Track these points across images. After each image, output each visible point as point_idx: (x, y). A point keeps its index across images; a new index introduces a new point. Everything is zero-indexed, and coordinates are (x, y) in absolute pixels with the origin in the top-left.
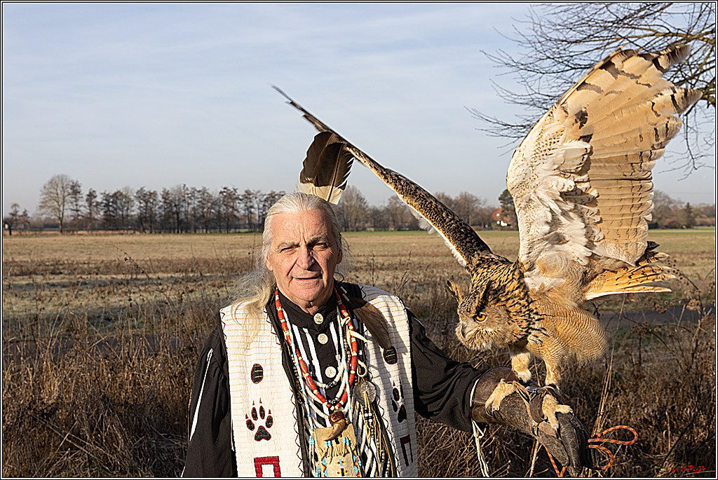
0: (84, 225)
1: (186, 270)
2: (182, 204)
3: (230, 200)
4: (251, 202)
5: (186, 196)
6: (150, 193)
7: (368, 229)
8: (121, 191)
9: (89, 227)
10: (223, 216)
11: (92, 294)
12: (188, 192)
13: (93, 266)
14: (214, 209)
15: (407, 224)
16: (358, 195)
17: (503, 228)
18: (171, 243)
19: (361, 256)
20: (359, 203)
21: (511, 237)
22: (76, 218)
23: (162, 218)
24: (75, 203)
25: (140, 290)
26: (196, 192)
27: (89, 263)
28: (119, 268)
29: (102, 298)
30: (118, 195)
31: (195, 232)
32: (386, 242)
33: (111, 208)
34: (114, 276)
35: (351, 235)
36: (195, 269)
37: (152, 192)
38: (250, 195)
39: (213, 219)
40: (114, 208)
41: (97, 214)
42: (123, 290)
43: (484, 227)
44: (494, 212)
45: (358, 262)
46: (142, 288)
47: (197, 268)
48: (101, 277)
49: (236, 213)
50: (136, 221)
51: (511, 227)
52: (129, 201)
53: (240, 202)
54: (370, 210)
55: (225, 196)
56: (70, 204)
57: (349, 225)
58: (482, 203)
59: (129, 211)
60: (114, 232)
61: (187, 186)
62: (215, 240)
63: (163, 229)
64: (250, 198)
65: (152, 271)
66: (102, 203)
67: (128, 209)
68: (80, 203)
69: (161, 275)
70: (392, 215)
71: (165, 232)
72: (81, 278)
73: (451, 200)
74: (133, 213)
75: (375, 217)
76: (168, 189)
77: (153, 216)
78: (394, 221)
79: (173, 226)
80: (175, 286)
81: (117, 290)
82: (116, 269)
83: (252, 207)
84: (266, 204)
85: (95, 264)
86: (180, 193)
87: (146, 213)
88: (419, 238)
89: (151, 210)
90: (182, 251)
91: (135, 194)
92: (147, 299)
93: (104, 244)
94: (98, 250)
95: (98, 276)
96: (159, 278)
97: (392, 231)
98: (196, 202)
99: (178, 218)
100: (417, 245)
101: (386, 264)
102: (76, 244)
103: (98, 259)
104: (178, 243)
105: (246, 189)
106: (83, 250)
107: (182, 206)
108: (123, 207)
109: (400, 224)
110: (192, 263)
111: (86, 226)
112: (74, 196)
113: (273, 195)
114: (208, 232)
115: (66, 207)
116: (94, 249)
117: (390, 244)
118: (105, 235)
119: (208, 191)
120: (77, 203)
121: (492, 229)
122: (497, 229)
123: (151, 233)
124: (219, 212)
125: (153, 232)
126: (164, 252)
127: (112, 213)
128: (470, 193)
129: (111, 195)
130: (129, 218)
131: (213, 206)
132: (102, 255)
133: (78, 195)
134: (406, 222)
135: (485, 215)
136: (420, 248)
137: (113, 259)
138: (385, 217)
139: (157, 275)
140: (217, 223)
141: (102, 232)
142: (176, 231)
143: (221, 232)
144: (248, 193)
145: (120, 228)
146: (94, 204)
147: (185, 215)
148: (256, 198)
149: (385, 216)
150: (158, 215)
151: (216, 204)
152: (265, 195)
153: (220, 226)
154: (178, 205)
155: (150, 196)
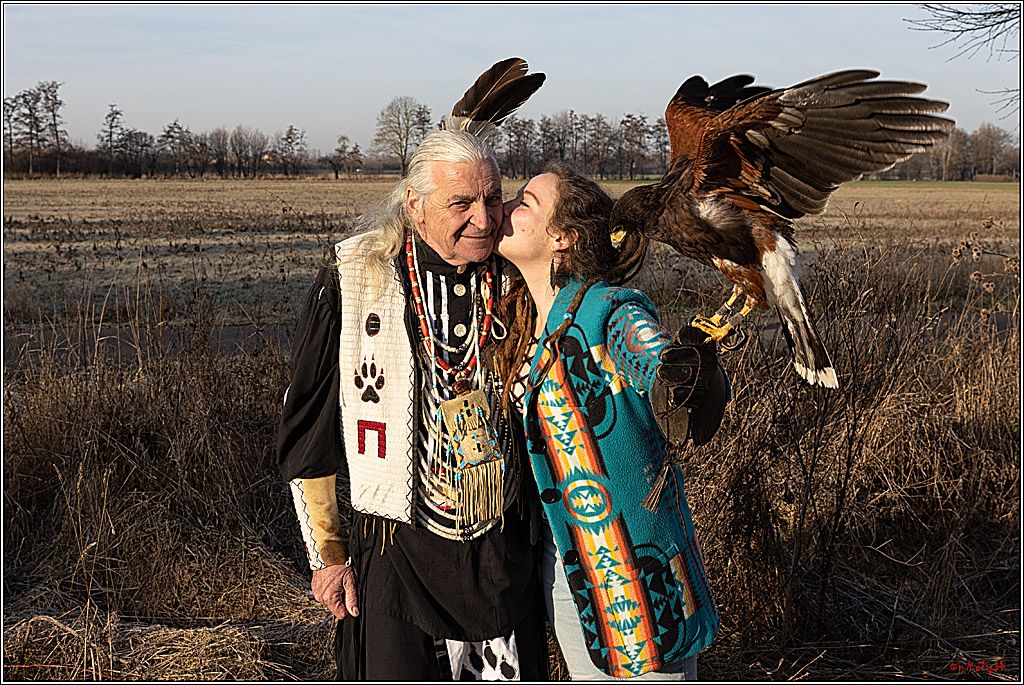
2: (567, 138)
3: (635, 133)
5: (574, 127)
6: (524, 122)
10: (626, 156)
12: (577, 121)
14: (612, 145)
23: (540, 156)
26: (587, 121)
37: (527, 120)
39: (611, 160)
49: (642, 151)
50: (504, 162)
53: (650, 135)
55: (629, 127)
56: (416, 137)
61: (575, 113)
74: (499, 150)
76: (549, 117)
77: (528, 154)
86: (566, 123)
87: (517, 151)
88: (910, 192)
89: (525, 147)
97: (873, 180)
98: (587, 136)
99: (562, 156)
107: (568, 141)
112: (421, 126)
115: (410, 141)
119: (605, 120)
124: (620, 150)
131: (612, 142)
133: (427, 125)
140: (616, 166)
147: (572, 153)
150: (535, 153)
151: (616, 139)
153: (621, 170)
154: (563, 139)
155: (524, 126)
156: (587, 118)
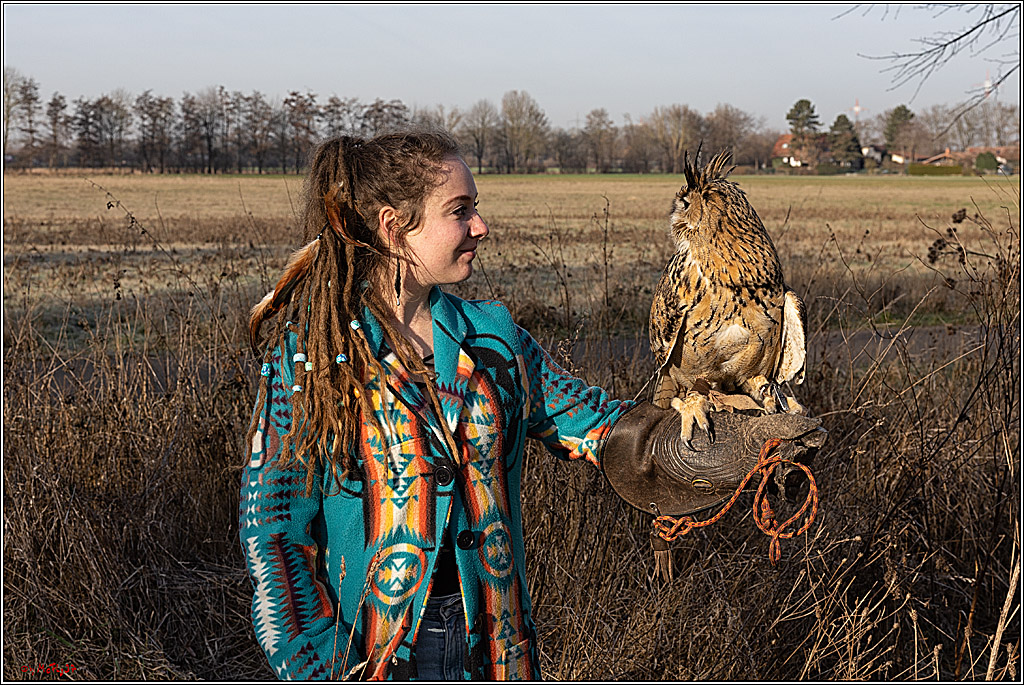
0: (44, 158)
1: (224, 238)
2: (216, 121)
3: (302, 115)
4: (340, 118)
5: (225, 107)
6: (160, 101)
7: (549, 170)
8: (110, 97)
9: (51, 161)
10: (290, 143)
11: (54, 279)
12: (229, 100)
13: (58, 229)
14: (273, 130)
15: (619, 162)
16: (532, 108)
17: (793, 171)
18: (198, 191)
19: (539, 216)
20: (534, 123)
21: (810, 187)
22: (29, 145)
23: (181, 145)
24: (27, 118)
25: (141, 273)
26: (241, 100)
27: (50, 224)
28: (104, 232)
29: (71, 285)
30: (104, 103)
31: (240, 171)
32: (583, 192)
33: (90, 127)
34: (94, 247)
35: (520, 180)
36: (239, 237)
37: (164, 99)
38: (338, 106)
39: (273, 149)
40: (96, 127)
41: (67, 138)
42: (109, 271)
43: (760, 167)
44: (776, 141)
45: (535, 227)
46: (145, 270)
47: (243, 235)
48: (70, 249)
49: (312, 138)
50: (136, 152)
51: (809, 168)
52: (123, 115)
53: (320, 118)
54: (553, 135)
55: (294, 108)
56: (19, 120)
57: (516, 162)
58: (757, 125)
59: (123, 133)
60: (96, 171)
61: (225, 90)
62: (275, 187)
63: (183, 166)
64: (338, 113)
65: (164, 240)
66: (75, 118)
67: (121, 130)
68: (36, 118)
69: (178, 246)
70: (593, 145)
71: (186, 172)
72: (35, 249)
73: (700, 119)
74: (130, 137)
75: (563, 148)
76: (193, 94)
77: (166, 142)
78: (597, 156)
79: (200, 161)
80: (203, 267)
81: (99, 271)
82: (98, 235)
83: (340, 128)
84: (368, 123)
85: (61, 225)
86: (215, 102)
87: (152, 137)
88: (641, 187)
89: (162, 132)
90: (218, 204)
91: (134, 104)
92: (152, 287)
93: (77, 191)
94: (67, 202)
95: (66, 248)
96: (174, 252)
97: (591, 173)
98: (241, 118)
99: (210, 146)
100: (640, 199)
101: (587, 231)
102: (28, 190)
103: (67, 216)
104: (209, 191)
105: (332, 96)
106: (41, 201)
107: (218, 125)
108: (113, 125)
109: (607, 161)
110: (235, 225)
111: (48, 160)
112: (26, 105)
113: (380, 107)
114: (263, 172)
115: (13, 124)
116: (60, 199)
117: (592, 196)
118: (80, 175)
119: (264, 99)
120: (32, 118)
121: (773, 172)
122: (782, 172)
123: (162, 172)
124: (283, 136)
125: (166, 172)
126: (185, 207)
127: (92, 136)
128: (735, 106)
129: (91, 104)
130: (123, 146)
131: (273, 126)
132: (74, 209)
133: (34, 104)
134: (617, 159)
135: (761, 145)
136: (646, 204)
137: (95, 217)
138: (581, 148)
139: (173, 246)
140: (278, 156)
141: (75, 170)
142: (206, 169)
143: (285, 173)
144: (335, 103)
145: (106, 163)
146: (62, 120)
147: (223, 140)
148: (349, 112)
149: (579, 147)
150: (175, 141)
151: (278, 122)
152: (365, 106)
153: (284, 161)
154: (211, 123)
155: (161, 106)
156: (242, 97)
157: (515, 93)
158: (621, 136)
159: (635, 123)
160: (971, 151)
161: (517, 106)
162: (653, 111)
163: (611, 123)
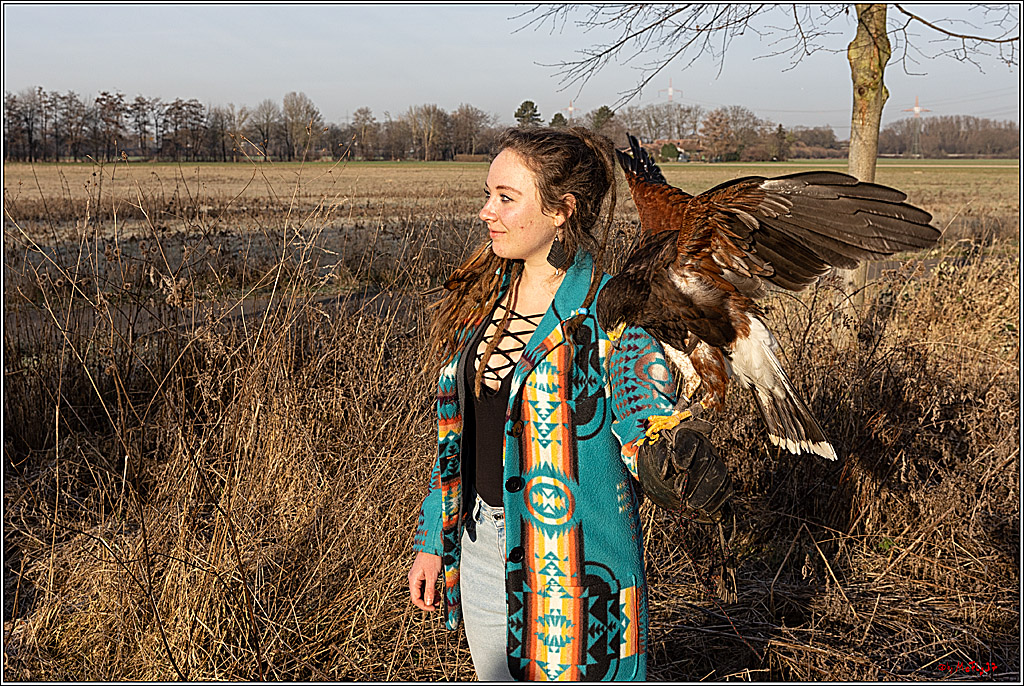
2: (36, 117)
4: (144, 115)
5: (43, 105)
14: (87, 125)
16: (308, 107)
18: (18, 177)
19: (310, 196)
20: (311, 118)
26: (58, 99)
31: (58, 160)
35: (299, 167)
38: (143, 104)
54: (326, 129)
57: (295, 151)
58: (492, 121)
61: (44, 90)
64: (143, 110)
70: (358, 137)
73: (446, 116)
75: (334, 139)
78: (362, 147)
83: (145, 123)
84: (169, 119)
86: (34, 101)
88: (398, 171)
97: (358, 161)
100: (395, 181)
105: (138, 96)
107: (37, 120)
109: (371, 150)
113: (179, 105)
114: (78, 161)
117: (356, 179)
131: (86, 121)
134: (379, 148)
142: (28, 158)
143: (97, 160)
144: (140, 102)
148: (153, 109)
152: (167, 105)
154: (31, 119)
156: (58, 96)
157: (295, 94)
158: (383, 130)
159: (393, 120)
160: (658, 142)
161: (296, 104)
162: (408, 109)
163: (374, 119)
